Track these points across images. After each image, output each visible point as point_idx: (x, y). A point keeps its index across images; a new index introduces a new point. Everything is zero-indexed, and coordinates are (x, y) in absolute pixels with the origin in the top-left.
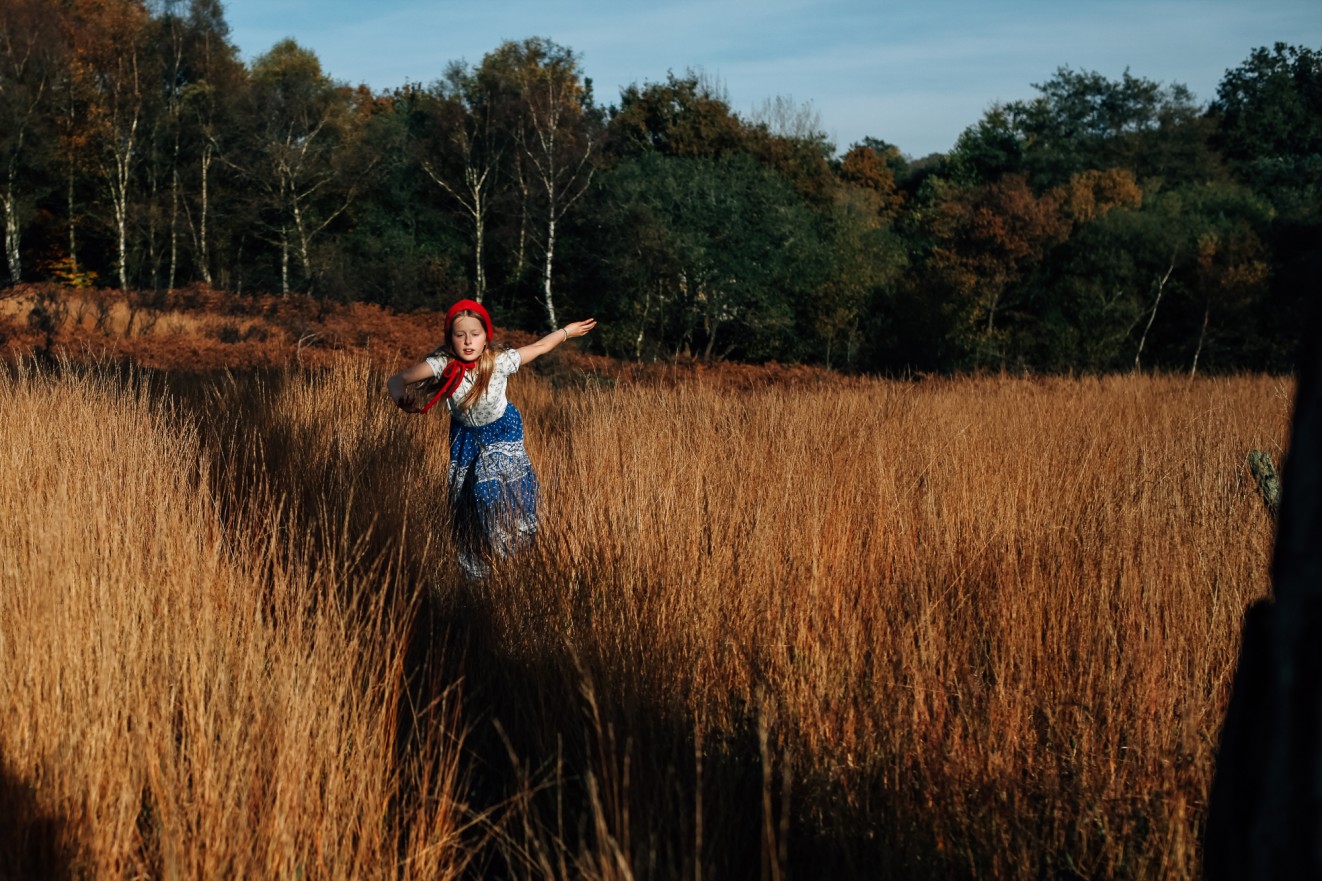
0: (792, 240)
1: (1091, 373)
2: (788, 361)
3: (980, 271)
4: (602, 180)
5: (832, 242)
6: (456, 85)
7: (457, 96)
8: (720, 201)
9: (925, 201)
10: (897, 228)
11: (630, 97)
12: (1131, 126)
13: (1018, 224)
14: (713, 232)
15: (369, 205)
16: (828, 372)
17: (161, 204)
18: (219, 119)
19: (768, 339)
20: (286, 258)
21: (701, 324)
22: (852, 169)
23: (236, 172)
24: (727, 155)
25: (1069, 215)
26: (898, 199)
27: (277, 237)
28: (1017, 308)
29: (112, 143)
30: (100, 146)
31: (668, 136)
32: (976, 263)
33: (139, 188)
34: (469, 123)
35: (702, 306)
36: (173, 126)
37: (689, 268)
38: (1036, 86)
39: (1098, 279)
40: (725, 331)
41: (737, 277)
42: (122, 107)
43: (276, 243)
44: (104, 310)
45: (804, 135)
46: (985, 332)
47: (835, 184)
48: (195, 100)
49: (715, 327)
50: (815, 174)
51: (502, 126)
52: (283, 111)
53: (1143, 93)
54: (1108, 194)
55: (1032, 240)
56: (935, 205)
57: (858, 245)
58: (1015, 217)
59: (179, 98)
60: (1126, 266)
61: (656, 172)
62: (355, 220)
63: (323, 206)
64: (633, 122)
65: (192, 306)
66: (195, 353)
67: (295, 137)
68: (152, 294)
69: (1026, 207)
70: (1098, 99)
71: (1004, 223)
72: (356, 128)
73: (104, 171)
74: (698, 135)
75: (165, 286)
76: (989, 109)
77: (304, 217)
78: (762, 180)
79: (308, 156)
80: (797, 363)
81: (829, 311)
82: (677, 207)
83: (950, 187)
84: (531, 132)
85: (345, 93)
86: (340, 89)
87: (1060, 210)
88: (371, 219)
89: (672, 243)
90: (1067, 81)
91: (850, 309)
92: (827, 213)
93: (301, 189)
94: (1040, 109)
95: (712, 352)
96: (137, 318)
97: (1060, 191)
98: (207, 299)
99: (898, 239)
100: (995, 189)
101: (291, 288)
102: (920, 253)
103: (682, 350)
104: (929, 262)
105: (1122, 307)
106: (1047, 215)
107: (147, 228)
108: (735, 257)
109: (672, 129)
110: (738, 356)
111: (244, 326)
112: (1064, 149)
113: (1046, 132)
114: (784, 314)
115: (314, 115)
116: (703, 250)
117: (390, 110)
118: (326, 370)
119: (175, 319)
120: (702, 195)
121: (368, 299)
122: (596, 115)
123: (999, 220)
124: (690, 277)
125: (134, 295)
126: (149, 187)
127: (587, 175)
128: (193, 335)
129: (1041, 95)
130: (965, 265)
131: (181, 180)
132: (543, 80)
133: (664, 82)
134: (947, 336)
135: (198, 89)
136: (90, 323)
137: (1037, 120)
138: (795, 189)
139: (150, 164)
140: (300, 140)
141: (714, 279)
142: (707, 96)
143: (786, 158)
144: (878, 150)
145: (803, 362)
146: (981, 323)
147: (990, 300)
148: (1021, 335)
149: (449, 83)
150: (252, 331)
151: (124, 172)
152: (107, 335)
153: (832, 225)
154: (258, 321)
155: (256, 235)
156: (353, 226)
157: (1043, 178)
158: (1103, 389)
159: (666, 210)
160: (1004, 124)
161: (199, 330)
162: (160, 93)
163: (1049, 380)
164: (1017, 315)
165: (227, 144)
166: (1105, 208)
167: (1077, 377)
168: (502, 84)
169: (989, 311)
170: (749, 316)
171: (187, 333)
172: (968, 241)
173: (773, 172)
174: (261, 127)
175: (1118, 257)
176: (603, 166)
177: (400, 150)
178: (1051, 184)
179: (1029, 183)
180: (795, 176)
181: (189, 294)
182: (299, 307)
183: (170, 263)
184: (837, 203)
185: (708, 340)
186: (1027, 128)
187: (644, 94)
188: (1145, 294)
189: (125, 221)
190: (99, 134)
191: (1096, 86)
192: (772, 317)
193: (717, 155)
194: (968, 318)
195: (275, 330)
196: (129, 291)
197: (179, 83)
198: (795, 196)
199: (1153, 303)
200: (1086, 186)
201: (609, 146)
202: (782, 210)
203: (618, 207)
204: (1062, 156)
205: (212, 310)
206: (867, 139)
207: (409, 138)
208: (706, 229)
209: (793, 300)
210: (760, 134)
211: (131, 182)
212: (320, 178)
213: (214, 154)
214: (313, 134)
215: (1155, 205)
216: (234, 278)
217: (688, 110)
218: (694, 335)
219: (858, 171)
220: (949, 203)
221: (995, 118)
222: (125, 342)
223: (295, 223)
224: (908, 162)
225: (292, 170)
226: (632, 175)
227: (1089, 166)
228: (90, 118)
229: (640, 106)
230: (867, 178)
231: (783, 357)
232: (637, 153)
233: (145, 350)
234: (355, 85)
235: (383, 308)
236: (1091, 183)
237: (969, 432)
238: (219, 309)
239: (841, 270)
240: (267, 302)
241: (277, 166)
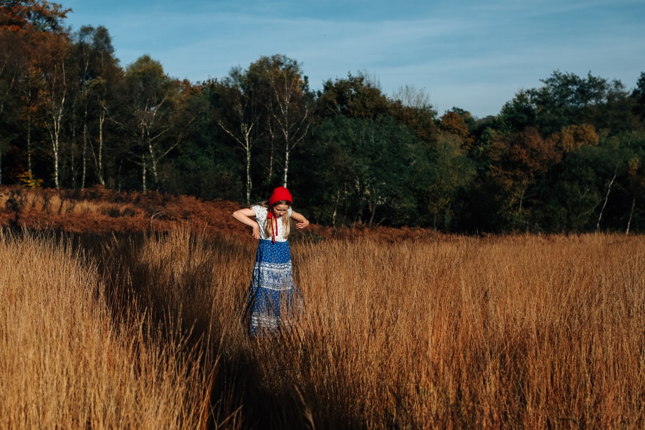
0: (415, 161)
1: (574, 233)
2: (413, 226)
3: (515, 178)
4: (314, 130)
5: (436, 163)
6: (236, 80)
7: (236, 85)
8: (376, 141)
9: (485, 141)
10: (471, 156)
11: (328, 86)
12: (592, 102)
13: (534, 153)
14: (373, 158)
15: (190, 143)
16: (435, 232)
17: (77, 143)
18: (109, 98)
19: (403, 215)
20: (145, 172)
21: (367, 207)
22: (446, 124)
23: (117, 126)
24: (380, 117)
25: (561, 149)
26: (471, 140)
27: (140, 160)
28: (534, 198)
29: (51, 110)
30: (44, 112)
31: (348, 107)
32: (513, 174)
33: (66, 134)
34: (242, 100)
35: (367, 197)
36: (84, 101)
37: (360, 177)
38: (543, 81)
39: (577, 183)
40: (380, 210)
41: (386, 181)
42: (56, 91)
43: (139, 164)
44: (46, 199)
45: (421, 106)
46: (518, 211)
47: (437, 132)
48: (96, 87)
49: (375, 208)
50: (427, 126)
51: (260, 101)
52: (143, 93)
53: (599, 84)
54: (581, 137)
55: (542, 162)
56: (491, 143)
57: (450, 164)
58: (533, 150)
59: (87, 86)
60: (591, 176)
61: (342, 126)
62: (182, 151)
63: (165, 144)
64: (330, 99)
65: (94, 197)
66: (96, 222)
67: (149, 107)
68: (72, 191)
69: (538, 144)
70: (575, 88)
71: (527, 152)
72: (182, 102)
73: (47, 125)
74: (364, 106)
75: (80, 186)
76: (518, 93)
77: (154, 150)
78: (399, 130)
79: (157, 117)
80: (419, 227)
81: (435, 200)
82: (354, 144)
83: (498, 134)
84: (276, 105)
85: (176, 83)
86: (173, 82)
87: (556, 146)
88: (191, 151)
89: (351, 164)
90: (559, 78)
91: (446, 198)
92: (433, 148)
93: (152, 135)
94: (544, 92)
95: (373, 221)
96: (64, 204)
97: (556, 136)
98: (102, 194)
99: (471, 161)
100: (521, 134)
101: (147, 188)
102: (483, 168)
103: (358, 220)
104: (488, 173)
105: (589, 197)
106: (549, 149)
107: (70, 156)
108: (385, 171)
109: (350, 103)
110: (387, 224)
111: (122, 208)
112: (558, 114)
113: (548, 105)
114: (412, 201)
115: (160, 95)
116: (368, 167)
117: (201, 93)
118: (166, 233)
119: (85, 204)
120: (367, 138)
121: (189, 193)
122: (310, 96)
123: (524, 151)
124: (361, 182)
125: (63, 191)
126: (71, 134)
127: (305, 127)
128: (95, 213)
129: (545, 85)
130: (507, 175)
131: (88, 130)
132: (282, 77)
133: (346, 78)
134: (498, 213)
135: (98, 81)
136: (39, 207)
137: (543, 98)
138: (416, 135)
139: (72, 121)
140: (152, 109)
141: (374, 183)
142: (369, 85)
143: (411, 119)
144: (460, 114)
145: (422, 226)
146: (516, 206)
147: (520, 193)
148: (537, 212)
149: (232, 79)
150: (127, 211)
151: (57, 125)
152: (48, 213)
153: (436, 154)
154: (130, 206)
155: (129, 159)
156: (181, 155)
157: (547, 129)
158: (580, 241)
159: (348, 146)
160: (526, 100)
161: (98, 210)
162: (77, 84)
163: (552, 237)
164: (535, 201)
165: (113, 111)
166: (580, 145)
167: (567, 235)
168: (260, 79)
169: (519, 199)
170: (393, 202)
171: (92, 212)
172: (508, 162)
173: (404, 126)
174: (132, 102)
175: (587, 171)
176: (314, 123)
177: (205, 114)
178: (551, 132)
179: (539, 131)
180: (416, 128)
181: (93, 191)
182: (152, 198)
183: (83, 174)
184: (439, 142)
185: (370, 215)
186: (538, 103)
187: (336, 85)
188: (602, 190)
189: (58, 152)
190: (44, 105)
191: (574, 81)
192: (405, 203)
193: (375, 117)
194: (509, 203)
195: (139, 210)
196: (60, 189)
197: (87, 78)
198: (416, 138)
199: (606, 194)
200: (570, 133)
201: (317, 112)
202: (409, 146)
203: (323, 144)
204: (556, 118)
205: (105, 200)
206: (454, 108)
207: (210, 107)
208: (369, 156)
209: (416, 194)
210: (397, 106)
211: (61, 131)
212: (163, 129)
213: (106, 116)
214: (159, 106)
215: (605, 143)
216: (117, 183)
217: (359, 93)
218: (363, 212)
219: (450, 125)
220: (498, 142)
221: (521, 97)
222: (58, 217)
223: (150, 153)
224: (476, 120)
225: (148, 125)
226: (330, 128)
227: (571, 122)
228: (40, 97)
229: (334, 91)
230: (454, 129)
231: (411, 224)
232: (332, 116)
233: (69, 221)
234: (181, 79)
235: (197, 198)
236: (572, 131)
237: (510, 267)
238: (109, 199)
239: (441, 178)
240: (135, 195)
241: (140, 122)
